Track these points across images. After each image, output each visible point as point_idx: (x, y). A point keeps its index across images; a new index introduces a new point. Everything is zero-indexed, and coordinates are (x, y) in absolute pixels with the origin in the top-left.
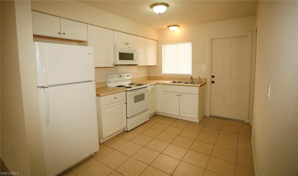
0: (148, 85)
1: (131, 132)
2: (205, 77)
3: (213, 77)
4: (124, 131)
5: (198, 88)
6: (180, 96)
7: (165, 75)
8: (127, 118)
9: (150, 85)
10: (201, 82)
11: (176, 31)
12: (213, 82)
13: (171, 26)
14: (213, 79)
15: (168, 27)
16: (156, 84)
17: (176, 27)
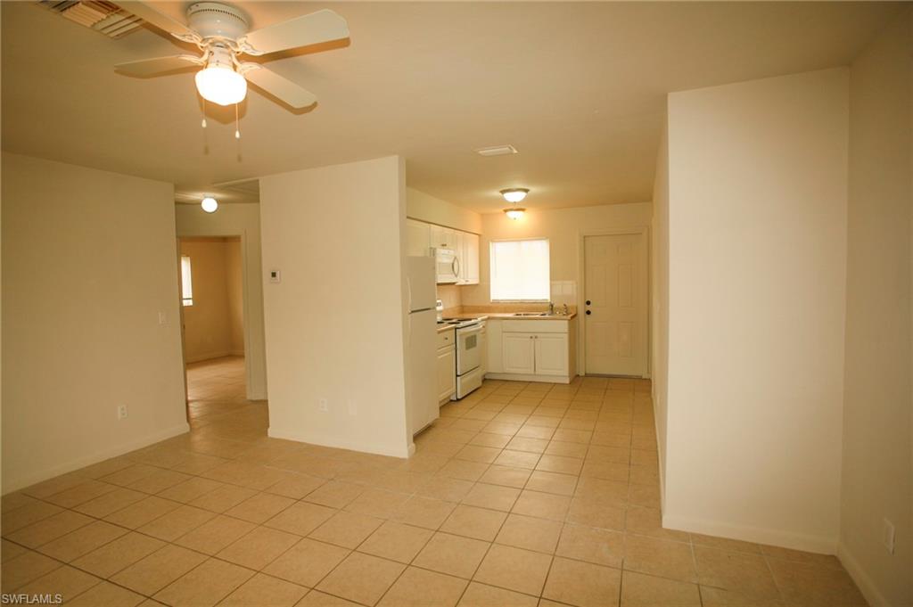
0: (479, 319)
1: (463, 401)
2: (575, 304)
3: (588, 303)
4: (452, 401)
5: (566, 322)
6: (536, 337)
7: (497, 302)
8: (457, 376)
9: (483, 320)
10: (568, 314)
11: (520, 220)
12: (588, 313)
13: (511, 210)
14: (589, 308)
15: (506, 211)
16: (489, 318)
17: (521, 213)
